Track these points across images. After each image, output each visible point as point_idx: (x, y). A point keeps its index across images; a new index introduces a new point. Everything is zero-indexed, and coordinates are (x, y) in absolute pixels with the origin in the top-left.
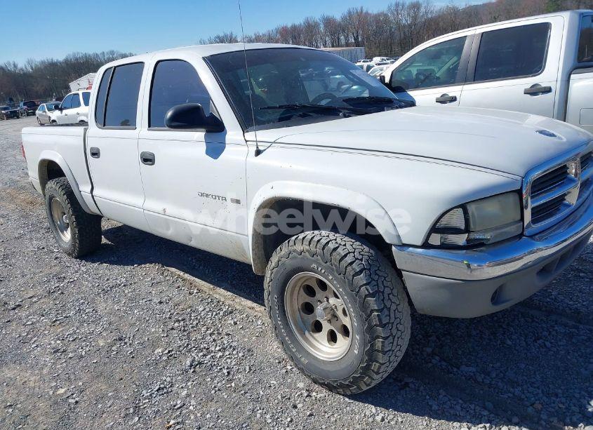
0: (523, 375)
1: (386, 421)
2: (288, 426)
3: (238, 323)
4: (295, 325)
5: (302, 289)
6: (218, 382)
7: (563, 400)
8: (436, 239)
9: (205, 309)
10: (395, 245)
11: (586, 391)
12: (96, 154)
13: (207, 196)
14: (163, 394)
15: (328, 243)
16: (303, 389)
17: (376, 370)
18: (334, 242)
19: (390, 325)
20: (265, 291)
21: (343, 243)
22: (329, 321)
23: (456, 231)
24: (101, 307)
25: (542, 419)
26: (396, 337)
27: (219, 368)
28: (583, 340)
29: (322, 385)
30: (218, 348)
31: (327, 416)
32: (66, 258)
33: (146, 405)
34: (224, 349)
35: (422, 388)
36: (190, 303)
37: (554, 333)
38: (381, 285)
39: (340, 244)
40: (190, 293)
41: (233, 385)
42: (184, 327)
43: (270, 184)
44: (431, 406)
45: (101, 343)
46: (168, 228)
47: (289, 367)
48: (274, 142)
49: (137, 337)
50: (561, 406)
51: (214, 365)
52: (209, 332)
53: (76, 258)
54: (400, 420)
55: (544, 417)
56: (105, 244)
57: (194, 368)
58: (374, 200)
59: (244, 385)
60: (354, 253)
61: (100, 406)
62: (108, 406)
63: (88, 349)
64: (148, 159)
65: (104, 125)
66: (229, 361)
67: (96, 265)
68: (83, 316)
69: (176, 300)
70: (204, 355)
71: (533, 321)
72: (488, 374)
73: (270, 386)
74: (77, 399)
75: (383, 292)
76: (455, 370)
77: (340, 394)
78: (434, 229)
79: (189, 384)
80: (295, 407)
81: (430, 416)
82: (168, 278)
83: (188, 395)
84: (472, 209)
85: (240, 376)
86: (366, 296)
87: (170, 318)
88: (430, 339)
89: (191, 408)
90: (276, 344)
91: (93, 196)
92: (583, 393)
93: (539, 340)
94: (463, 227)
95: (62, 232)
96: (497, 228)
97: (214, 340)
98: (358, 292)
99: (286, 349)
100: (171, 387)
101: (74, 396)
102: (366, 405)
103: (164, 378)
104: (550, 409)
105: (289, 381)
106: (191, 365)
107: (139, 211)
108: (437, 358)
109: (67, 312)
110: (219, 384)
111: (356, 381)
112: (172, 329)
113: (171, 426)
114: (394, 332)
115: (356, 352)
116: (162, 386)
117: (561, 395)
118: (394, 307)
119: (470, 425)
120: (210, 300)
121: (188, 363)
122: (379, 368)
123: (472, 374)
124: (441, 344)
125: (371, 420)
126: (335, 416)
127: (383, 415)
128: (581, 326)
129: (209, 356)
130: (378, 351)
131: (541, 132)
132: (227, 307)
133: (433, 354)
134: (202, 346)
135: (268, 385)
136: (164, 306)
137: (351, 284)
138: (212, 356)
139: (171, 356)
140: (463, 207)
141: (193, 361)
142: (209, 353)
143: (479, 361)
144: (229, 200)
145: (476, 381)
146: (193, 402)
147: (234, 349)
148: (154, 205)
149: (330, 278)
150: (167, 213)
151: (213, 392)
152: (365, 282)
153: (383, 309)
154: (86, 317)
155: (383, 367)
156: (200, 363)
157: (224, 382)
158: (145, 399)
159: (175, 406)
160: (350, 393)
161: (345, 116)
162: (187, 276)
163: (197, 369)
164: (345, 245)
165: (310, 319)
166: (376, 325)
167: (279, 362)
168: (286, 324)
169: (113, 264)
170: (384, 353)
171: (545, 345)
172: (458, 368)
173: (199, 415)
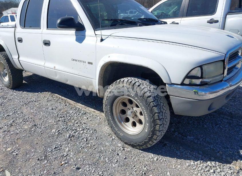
0: (213, 140)
1: (159, 160)
2: (116, 163)
3: (89, 118)
4: (117, 119)
5: (121, 104)
6: (82, 144)
7: (231, 150)
8: (187, 81)
9: (73, 112)
10: (168, 84)
11: (239, 146)
12: (20, 40)
13: (76, 60)
14: (57, 150)
15: (135, 83)
16: (120, 147)
17: (155, 139)
18: (138, 82)
19: (163, 119)
20: (104, 104)
21: (142, 83)
22: (133, 118)
23: (197, 78)
24: (25, 111)
25: (223, 158)
26: (165, 124)
27: (82, 138)
28: (235, 125)
29: (129, 145)
30: (81, 129)
31: (132, 159)
32: (6, 89)
33: (50, 155)
34: (84, 130)
35: (172, 146)
36: (66, 109)
37: (223, 122)
38: (159, 102)
39: (141, 84)
40: (65, 105)
41: (89, 145)
42: (64, 120)
43: (108, 56)
44: (177, 154)
45: (26, 127)
46: (56, 76)
47: (114, 137)
48: (110, 36)
49: (43, 124)
50: (230, 152)
51: (80, 137)
52: (76, 122)
53: (11, 89)
54: (164, 160)
55: (224, 157)
56: (24, 83)
57: (71, 138)
58: (160, 63)
59: (94, 146)
60: (147, 87)
61: (28, 156)
62: (32, 156)
63: (20, 130)
64: (47, 43)
65: (24, 27)
66: (86, 135)
67: (21, 92)
68: (16, 115)
69: (59, 108)
70: (75, 132)
71: (214, 117)
72: (199, 139)
73: (106, 146)
74: (17, 153)
75: (160, 105)
76: (185, 138)
77: (137, 149)
78: (187, 77)
79: (69, 145)
80: (118, 155)
81: (177, 158)
82: (54, 98)
83: (69, 151)
84: (204, 68)
85: (92, 141)
86: (153, 107)
87: (57, 116)
88: (173, 125)
89: (71, 156)
90: (107, 127)
91: (19, 60)
92: (238, 147)
93: (217, 125)
94: (200, 76)
95: (4, 77)
96: (213, 77)
97: (79, 126)
98: (149, 105)
99: (113, 129)
100: (61, 147)
101: (15, 151)
102: (149, 153)
103: (57, 143)
104: (226, 154)
105: (114, 143)
106: (69, 137)
107: (43, 68)
108: (177, 133)
109: (8, 113)
110: (83, 145)
111: (145, 143)
112: (59, 121)
113: (62, 165)
114: (164, 122)
115: (146, 131)
116: (56, 146)
117: (230, 148)
118: (164, 111)
119: (194, 161)
120: (75, 108)
121: (68, 136)
122: (157, 138)
123: (192, 140)
124: (178, 127)
125: (152, 160)
126: (136, 158)
127: (157, 158)
128: (234, 119)
129: (77, 133)
130: (157, 131)
131: (228, 36)
132: (83, 111)
133: (175, 131)
134: (73, 129)
135: (105, 145)
136: (54, 111)
137: (146, 101)
138: (78, 133)
139: (59, 133)
140: (201, 67)
141: (70, 135)
142: (77, 131)
143: (194, 134)
144: (87, 63)
145: (194, 143)
146: (71, 153)
147: (88, 130)
148: (50, 65)
149: (136, 98)
150: (56, 69)
151: (81, 148)
152: (153, 101)
153: (160, 112)
154: (18, 116)
155: (158, 137)
156: (73, 136)
157: (85, 144)
158: (49, 152)
159: (63, 155)
160: (142, 148)
161: (140, 26)
162: (63, 98)
163: (72, 138)
164: (143, 84)
165: (124, 116)
166: (157, 119)
167: (109, 135)
168: (113, 119)
169: (29, 92)
170: (160, 131)
171: (220, 127)
172: (186, 137)
173: (75, 159)
